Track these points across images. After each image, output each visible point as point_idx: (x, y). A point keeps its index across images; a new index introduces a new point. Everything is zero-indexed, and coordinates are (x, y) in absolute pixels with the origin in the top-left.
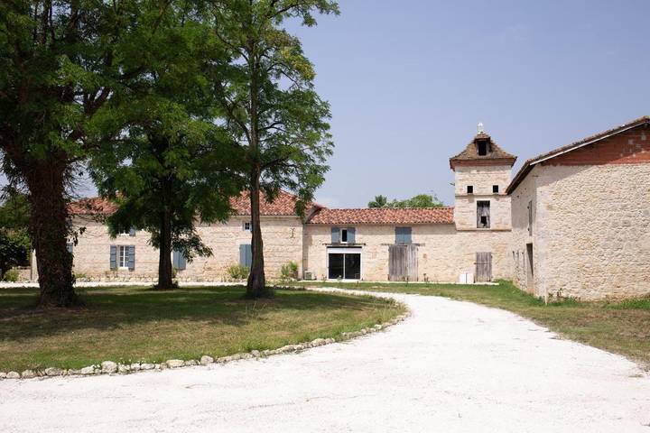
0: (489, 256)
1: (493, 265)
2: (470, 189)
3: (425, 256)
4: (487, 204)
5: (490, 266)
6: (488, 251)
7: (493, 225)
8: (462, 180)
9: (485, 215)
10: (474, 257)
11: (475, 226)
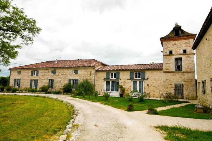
0: (182, 86)
1: (184, 90)
2: (171, 52)
3: (148, 85)
4: (180, 59)
5: (183, 91)
6: (181, 83)
7: (184, 70)
8: (167, 48)
9: (179, 64)
10: (174, 86)
11: (174, 70)
